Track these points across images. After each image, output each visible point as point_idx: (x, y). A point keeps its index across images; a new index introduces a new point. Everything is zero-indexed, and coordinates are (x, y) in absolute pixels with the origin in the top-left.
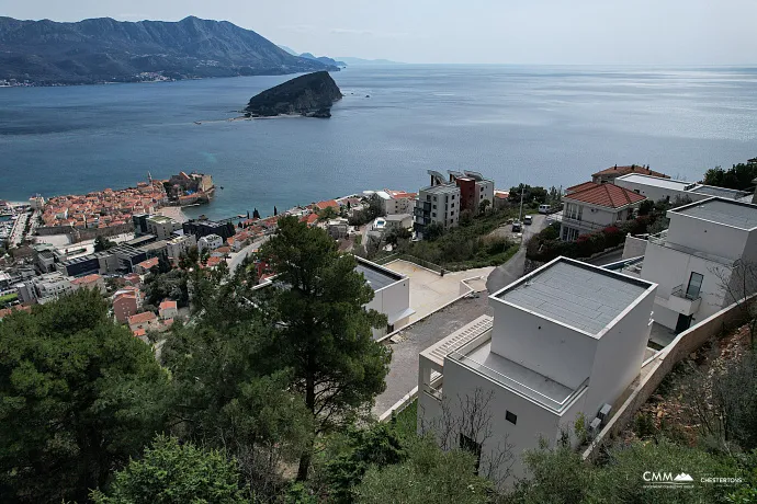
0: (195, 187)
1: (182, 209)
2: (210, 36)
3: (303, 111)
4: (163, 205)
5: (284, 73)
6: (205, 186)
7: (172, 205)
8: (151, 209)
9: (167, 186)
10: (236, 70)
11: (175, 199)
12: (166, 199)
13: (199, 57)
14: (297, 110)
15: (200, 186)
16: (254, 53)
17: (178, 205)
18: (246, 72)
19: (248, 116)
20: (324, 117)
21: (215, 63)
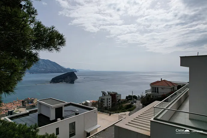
0: (32, 102)
1: (26, 109)
2: (43, 63)
3: (67, 82)
4: (20, 107)
5: (62, 72)
6: (35, 102)
7: (23, 108)
8: (16, 109)
9: (23, 102)
10: (49, 72)
11: (24, 106)
12: (21, 106)
13: (39, 68)
14: (65, 82)
15: (33, 102)
16: (55, 67)
17: (25, 107)
18: (52, 72)
19: (51, 83)
20: (72, 83)
21: (44, 70)
